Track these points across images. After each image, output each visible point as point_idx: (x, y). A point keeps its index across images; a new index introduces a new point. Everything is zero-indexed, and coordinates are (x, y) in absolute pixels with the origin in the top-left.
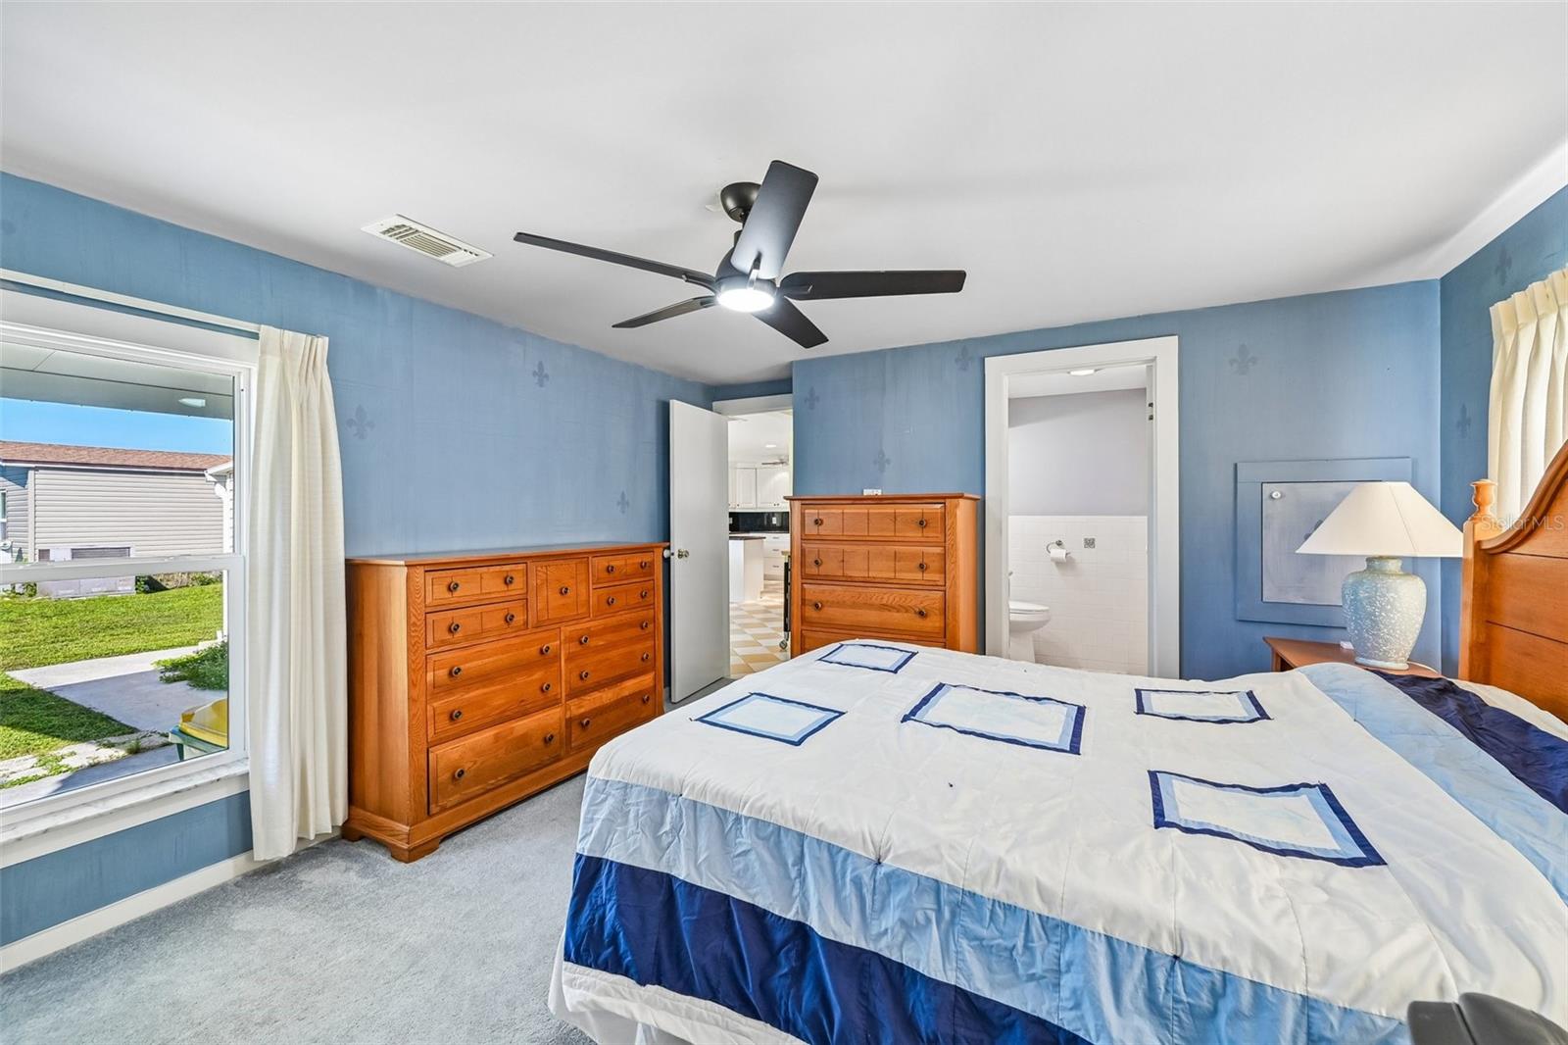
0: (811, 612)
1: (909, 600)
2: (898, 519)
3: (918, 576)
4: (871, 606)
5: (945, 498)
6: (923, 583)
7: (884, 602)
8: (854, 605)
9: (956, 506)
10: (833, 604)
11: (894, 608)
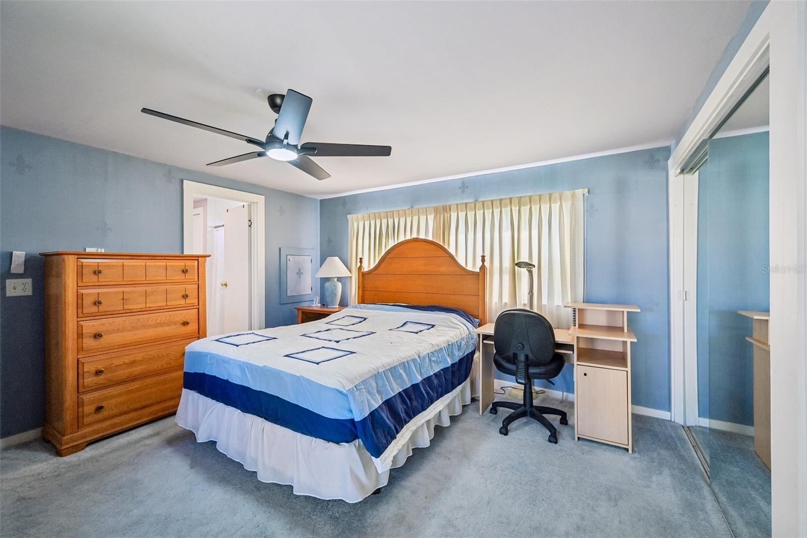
0: (89, 342)
1: (176, 317)
2: (168, 269)
3: (183, 302)
4: (149, 326)
5: (198, 257)
6: (186, 305)
7: (158, 321)
8: (134, 328)
9: (205, 262)
10: (114, 331)
11: (165, 324)
